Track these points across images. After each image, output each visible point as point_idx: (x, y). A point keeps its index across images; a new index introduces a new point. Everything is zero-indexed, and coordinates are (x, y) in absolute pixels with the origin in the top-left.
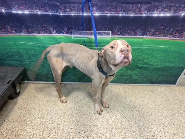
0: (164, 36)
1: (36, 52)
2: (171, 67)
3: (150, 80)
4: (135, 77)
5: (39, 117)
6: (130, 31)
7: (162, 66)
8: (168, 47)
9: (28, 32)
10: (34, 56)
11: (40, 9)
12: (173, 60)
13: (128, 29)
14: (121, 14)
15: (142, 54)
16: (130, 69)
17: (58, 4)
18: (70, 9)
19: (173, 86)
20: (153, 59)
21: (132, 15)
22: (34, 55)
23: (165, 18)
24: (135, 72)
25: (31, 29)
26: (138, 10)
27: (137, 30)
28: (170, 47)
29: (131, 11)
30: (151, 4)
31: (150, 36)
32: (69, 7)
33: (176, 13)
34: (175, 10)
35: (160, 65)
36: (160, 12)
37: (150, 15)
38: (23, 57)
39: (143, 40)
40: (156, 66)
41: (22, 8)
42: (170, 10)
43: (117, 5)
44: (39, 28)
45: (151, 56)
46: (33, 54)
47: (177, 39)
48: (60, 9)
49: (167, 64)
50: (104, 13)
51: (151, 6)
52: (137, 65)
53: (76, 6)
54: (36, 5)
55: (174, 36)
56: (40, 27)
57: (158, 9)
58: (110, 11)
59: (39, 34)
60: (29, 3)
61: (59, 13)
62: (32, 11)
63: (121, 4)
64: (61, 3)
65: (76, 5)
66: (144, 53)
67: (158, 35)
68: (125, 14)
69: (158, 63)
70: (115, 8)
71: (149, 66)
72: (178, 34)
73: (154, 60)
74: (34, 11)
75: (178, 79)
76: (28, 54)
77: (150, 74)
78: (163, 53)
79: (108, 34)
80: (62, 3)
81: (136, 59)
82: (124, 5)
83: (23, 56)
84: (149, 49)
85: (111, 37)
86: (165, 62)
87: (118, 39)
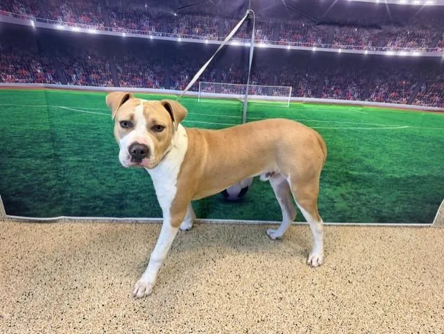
0: (409, 102)
1: (99, 134)
2: (424, 177)
3: (376, 212)
4: (341, 205)
5: (105, 303)
6: (335, 89)
7: (403, 176)
8: (416, 129)
9: (88, 82)
10: (94, 146)
11: (126, 26)
12: (427, 159)
13: (330, 83)
14: (316, 46)
15: (360, 145)
16: (331, 183)
17: (175, 15)
18: (202, 27)
19: (427, 227)
20: (383, 158)
21: (340, 51)
22: (94, 142)
23: (408, 62)
24: (342, 190)
25: (98, 73)
26: (353, 41)
27: (349, 87)
28: (421, 129)
29: (338, 40)
30: (380, 29)
31: (377, 101)
32: (199, 25)
33: (432, 50)
34: (429, 44)
35: (400, 172)
36: (398, 46)
37: (378, 53)
38: (63, 147)
39: (362, 111)
40: (389, 175)
41: (82, 19)
42: (419, 45)
43: (309, 27)
44: (118, 71)
45: (379, 149)
46: (92, 140)
47: (436, 108)
48: (178, 26)
49: (414, 169)
50: (278, 44)
51: (380, 33)
52: (347, 173)
53: (217, 23)
54: (118, 14)
55: (429, 101)
56: (121, 71)
57: (395, 40)
58: (293, 38)
59: (114, 86)
60: (102, 10)
61: (175, 36)
62: (106, 29)
63: (318, 24)
64: (182, 14)
65: (216, 20)
66: (364, 141)
67: (395, 99)
68: (326, 47)
69: (395, 168)
70: (304, 33)
71: (373, 174)
72: (437, 98)
73: (386, 159)
74: (111, 30)
75: (438, 209)
76: (77, 140)
77: (376, 195)
78: (406, 141)
79: (285, 93)
80: (185, 14)
81: (345, 155)
82: (322, 27)
83: (65, 145)
84: (374, 133)
85: (291, 101)
86: (411, 164)
87: (306, 106)
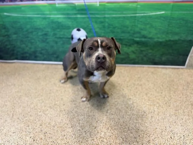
2: (176, 41)
3: (152, 60)
4: (133, 56)
7: (164, 40)
8: (169, 13)
12: (177, 30)
15: (138, 24)
16: (126, 45)
19: (182, 68)
24: (132, 48)
28: (171, 13)
35: (162, 38)
39: (137, 5)
40: (156, 40)
45: (148, 26)
46: (19, 27)
49: (170, 36)
52: (133, 40)
59: (21, 1)
66: (140, 21)
69: (159, 36)
71: (148, 39)
73: (153, 31)
75: (187, 58)
76: (14, 27)
77: (151, 51)
78: (164, 21)
81: (131, 30)
83: (10, 30)
84: (145, 17)
85: (99, 2)
86: (168, 33)
87: (107, 4)
